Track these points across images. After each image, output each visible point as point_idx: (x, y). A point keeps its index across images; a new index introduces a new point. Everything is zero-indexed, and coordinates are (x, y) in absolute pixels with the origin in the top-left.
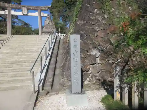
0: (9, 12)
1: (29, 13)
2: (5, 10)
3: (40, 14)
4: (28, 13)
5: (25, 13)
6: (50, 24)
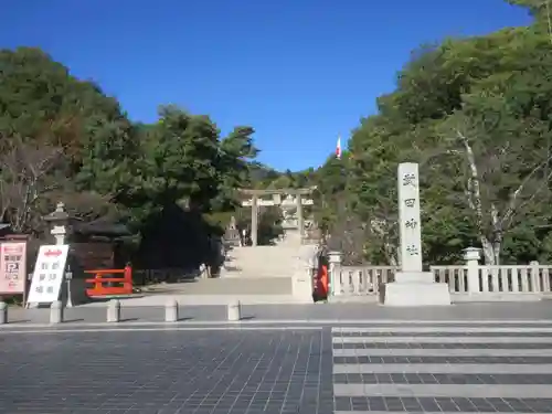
0: (255, 202)
2: (250, 200)
3: (300, 202)
5: (277, 201)
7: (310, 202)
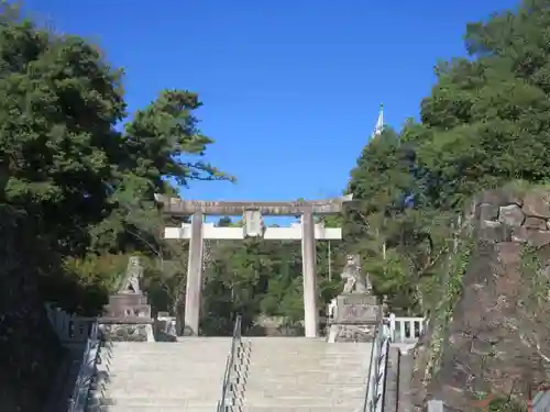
0: (197, 231)
1: (268, 229)
2: (184, 225)
3: (310, 231)
4: (264, 229)
5: (252, 229)
6: (360, 289)
7: (335, 233)
